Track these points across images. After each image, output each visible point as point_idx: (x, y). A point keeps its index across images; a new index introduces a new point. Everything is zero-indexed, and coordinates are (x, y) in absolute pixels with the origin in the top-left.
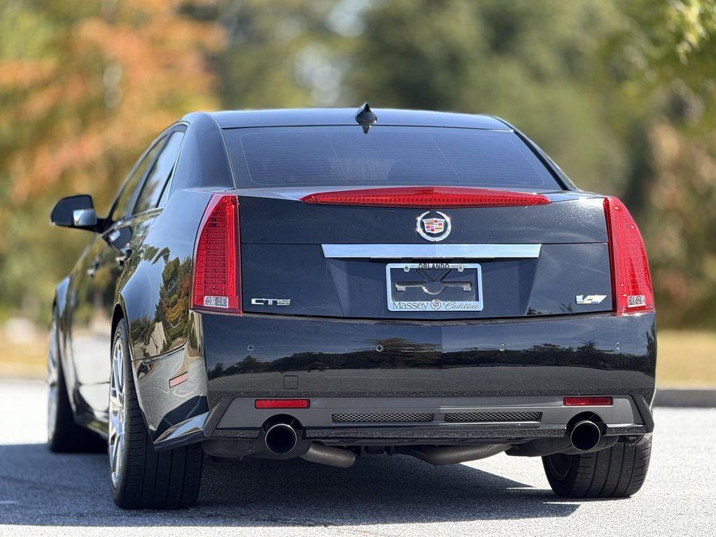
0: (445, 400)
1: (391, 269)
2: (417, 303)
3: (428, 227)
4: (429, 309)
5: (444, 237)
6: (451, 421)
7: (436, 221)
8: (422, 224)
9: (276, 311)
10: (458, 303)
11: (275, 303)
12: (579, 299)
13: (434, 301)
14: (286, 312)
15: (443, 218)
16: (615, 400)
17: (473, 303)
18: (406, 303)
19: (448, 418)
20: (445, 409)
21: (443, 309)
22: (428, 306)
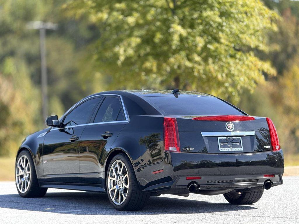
0: (237, 176)
1: (219, 139)
2: (227, 148)
3: (228, 127)
4: (230, 150)
7: (230, 125)
9: (190, 151)
10: (237, 148)
11: (189, 149)
12: (265, 146)
13: (231, 148)
14: (193, 152)
16: (275, 175)
17: (240, 148)
20: (236, 179)
21: (233, 150)
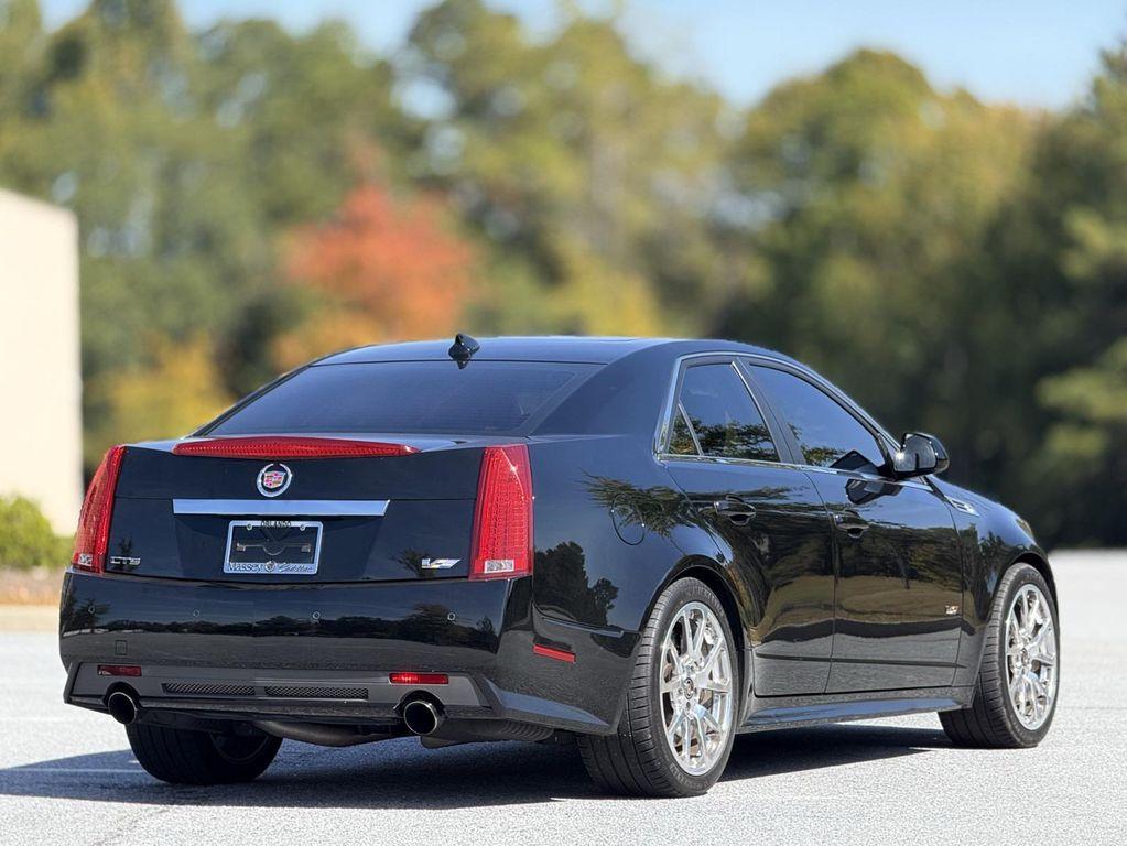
1: (234, 527)
2: (253, 564)
3: (268, 481)
4: (262, 571)
5: (281, 492)
6: (276, 696)
7: (277, 475)
8: (263, 477)
9: (127, 571)
10: (292, 565)
11: (128, 562)
12: (426, 563)
13: (269, 563)
14: (136, 573)
15: (285, 471)
16: (450, 678)
17: (308, 566)
18: (242, 564)
19: (268, 691)
22: (262, 568)
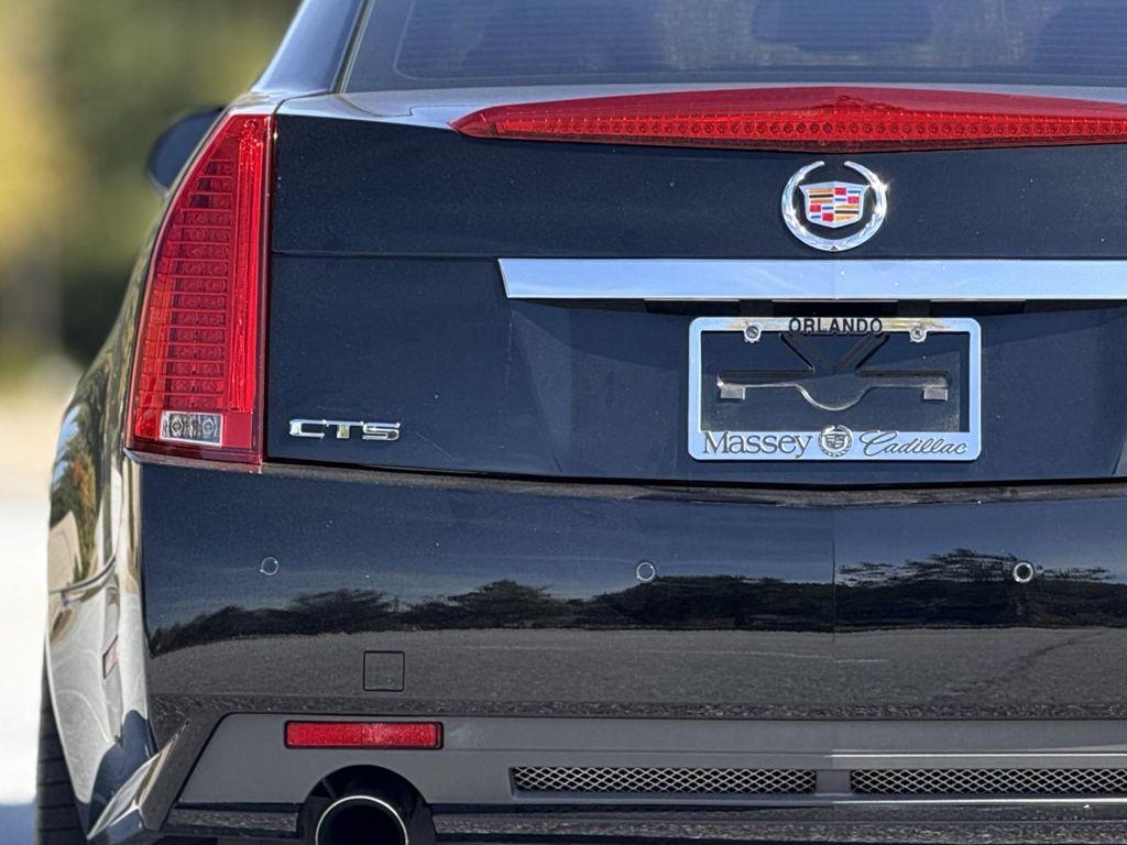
0: (846, 730)
1: (703, 333)
2: (779, 435)
3: (815, 209)
4: (814, 454)
5: (863, 237)
7: (841, 191)
8: (799, 198)
9: (357, 456)
10: (904, 437)
11: (356, 432)
13: (828, 431)
14: (389, 461)
15: (864, 181)
17: (949, 437)
18: (745, 435)
19: (860, 783)
21: (856, 454)
22: (812, 445)
